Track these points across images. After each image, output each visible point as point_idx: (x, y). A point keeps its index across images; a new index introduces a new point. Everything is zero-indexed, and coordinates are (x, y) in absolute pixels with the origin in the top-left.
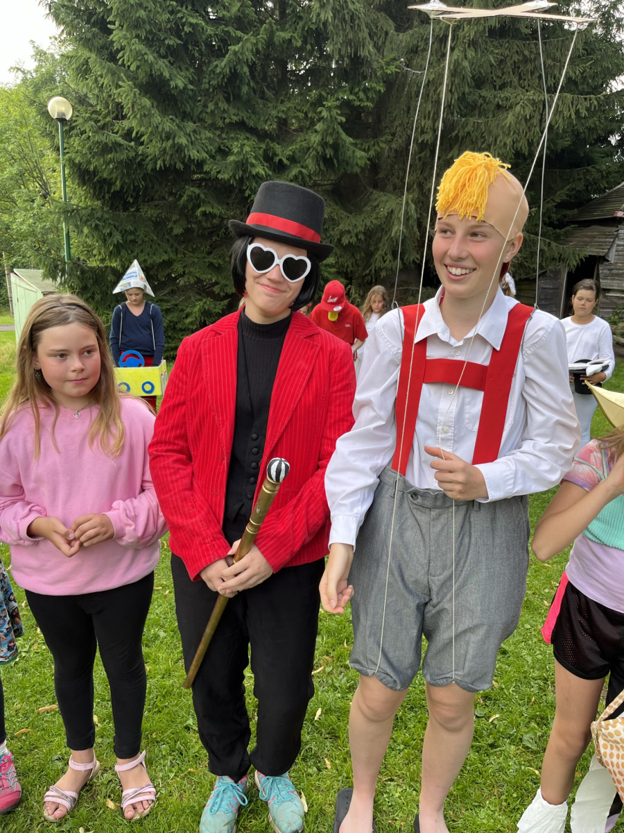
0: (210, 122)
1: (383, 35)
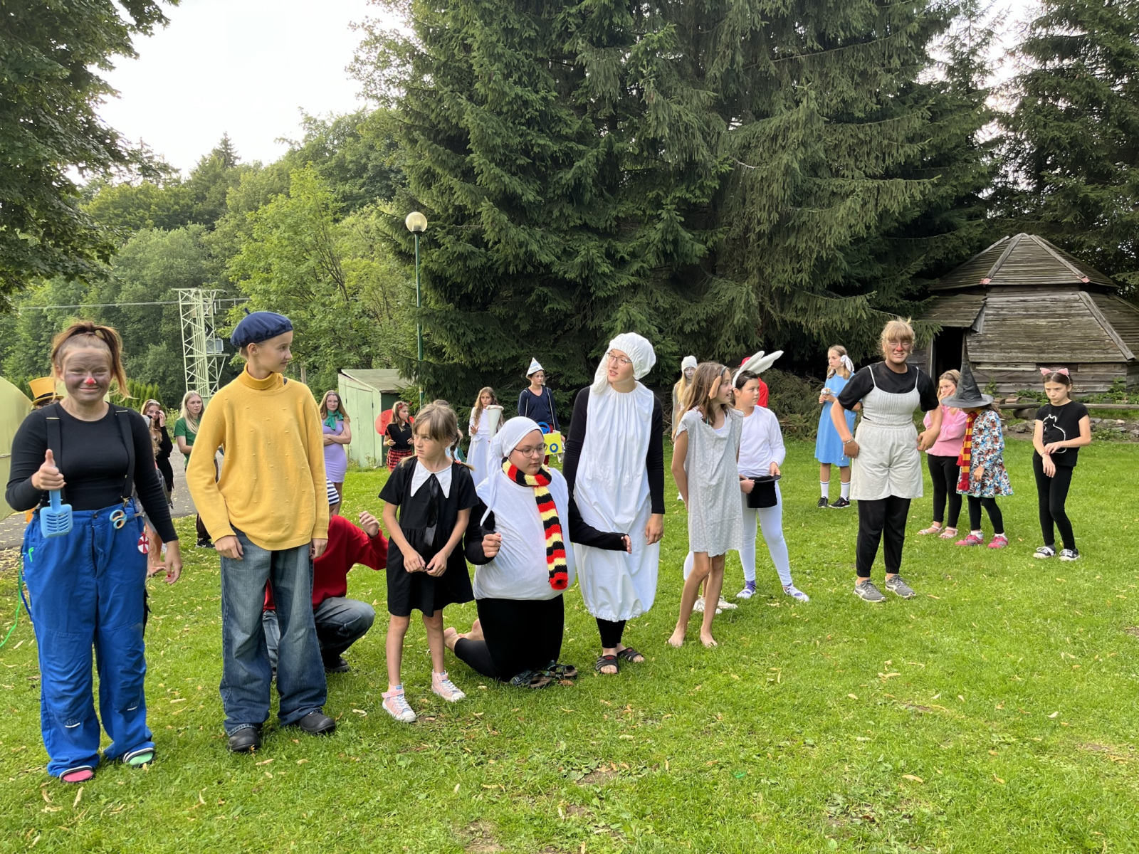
0: (554, 226)
1: (716, 135)
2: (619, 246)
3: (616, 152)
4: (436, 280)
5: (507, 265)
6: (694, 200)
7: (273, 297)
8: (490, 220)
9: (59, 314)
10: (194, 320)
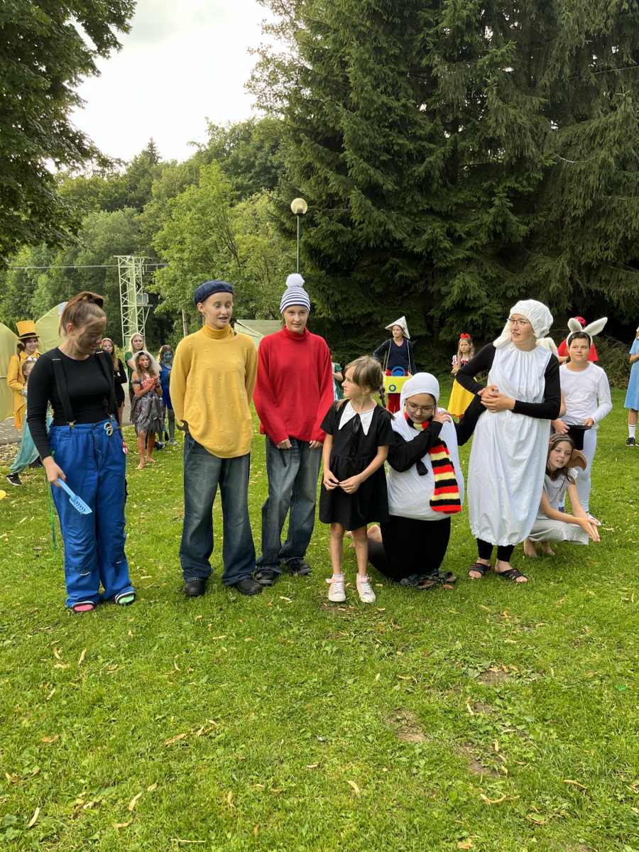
0: (407, 209)
1: (543, 135)
2: (458, 226)
3: (459, 150)
4: (312, 252)
5: (368, 240)
6: (521, 189)
7: (186, 263)
8: (358, 205)
9: (35, 273)
10: (129, 280)
